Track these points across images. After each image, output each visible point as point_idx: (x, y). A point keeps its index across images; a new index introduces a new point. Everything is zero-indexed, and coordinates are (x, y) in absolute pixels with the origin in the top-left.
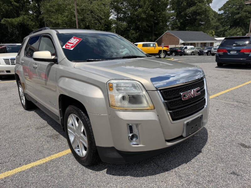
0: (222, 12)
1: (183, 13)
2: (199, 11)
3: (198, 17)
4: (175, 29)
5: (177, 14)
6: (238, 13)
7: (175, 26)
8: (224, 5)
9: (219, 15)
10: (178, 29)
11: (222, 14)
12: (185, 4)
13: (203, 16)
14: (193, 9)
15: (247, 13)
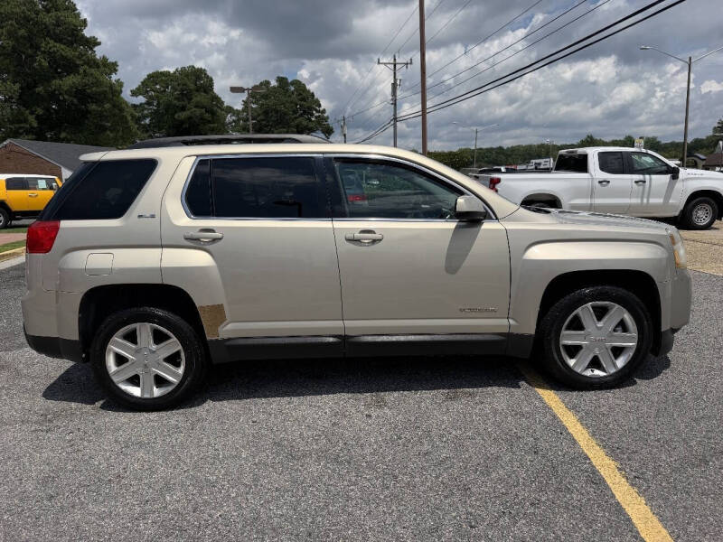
0: (141, 99)
1: (40, 89)
2: (94, 89)
3: (93, 107)
4: (21, 134)
5: (21, 88)
6: (183, 109)
7: (22, 125)
8: (142, 83)
9: (135, 106)
10: (34, 137)
11: (141, 104)
12: (46, 64)
13: (107, 106)
14: (74, 83)
15: (204, 110)
